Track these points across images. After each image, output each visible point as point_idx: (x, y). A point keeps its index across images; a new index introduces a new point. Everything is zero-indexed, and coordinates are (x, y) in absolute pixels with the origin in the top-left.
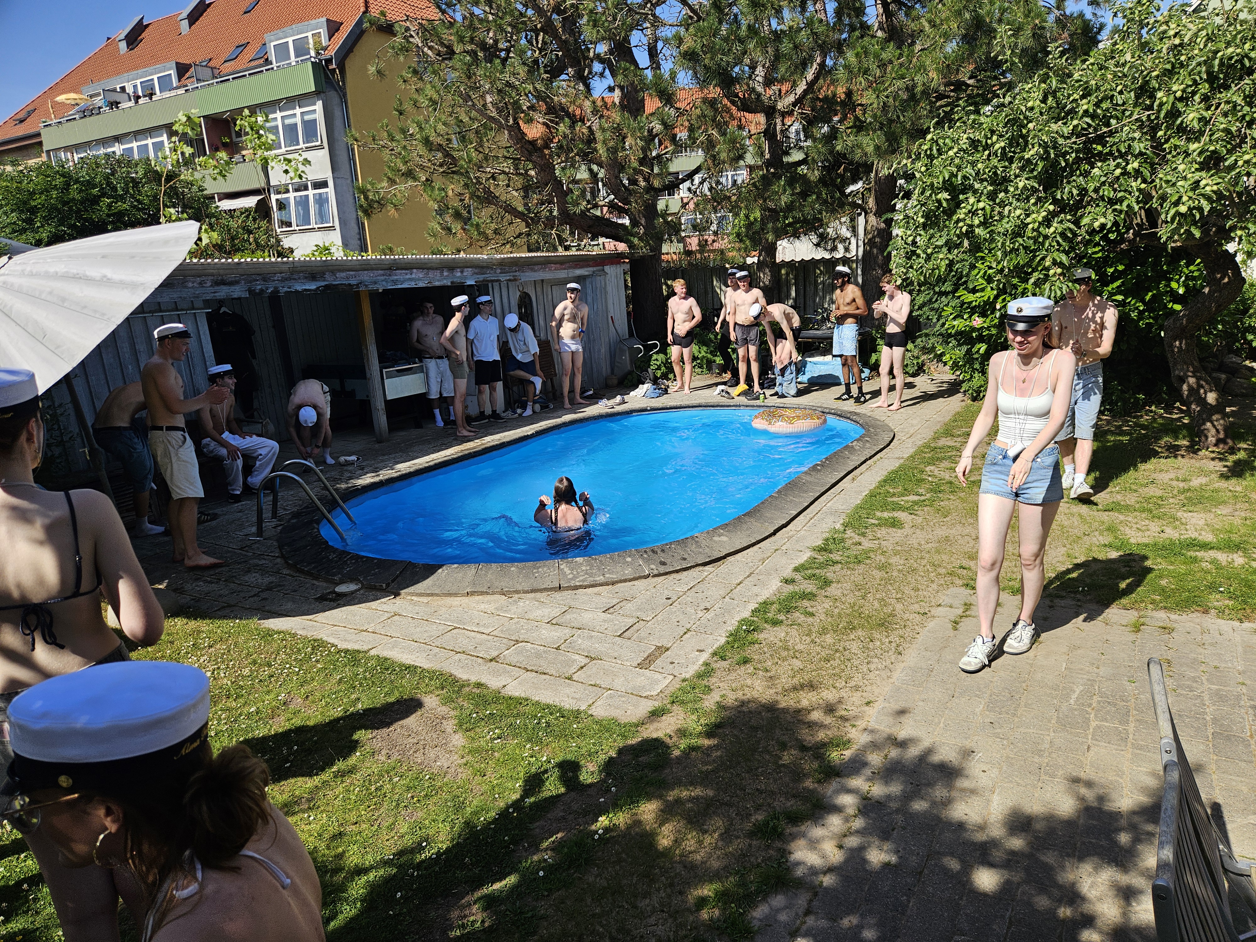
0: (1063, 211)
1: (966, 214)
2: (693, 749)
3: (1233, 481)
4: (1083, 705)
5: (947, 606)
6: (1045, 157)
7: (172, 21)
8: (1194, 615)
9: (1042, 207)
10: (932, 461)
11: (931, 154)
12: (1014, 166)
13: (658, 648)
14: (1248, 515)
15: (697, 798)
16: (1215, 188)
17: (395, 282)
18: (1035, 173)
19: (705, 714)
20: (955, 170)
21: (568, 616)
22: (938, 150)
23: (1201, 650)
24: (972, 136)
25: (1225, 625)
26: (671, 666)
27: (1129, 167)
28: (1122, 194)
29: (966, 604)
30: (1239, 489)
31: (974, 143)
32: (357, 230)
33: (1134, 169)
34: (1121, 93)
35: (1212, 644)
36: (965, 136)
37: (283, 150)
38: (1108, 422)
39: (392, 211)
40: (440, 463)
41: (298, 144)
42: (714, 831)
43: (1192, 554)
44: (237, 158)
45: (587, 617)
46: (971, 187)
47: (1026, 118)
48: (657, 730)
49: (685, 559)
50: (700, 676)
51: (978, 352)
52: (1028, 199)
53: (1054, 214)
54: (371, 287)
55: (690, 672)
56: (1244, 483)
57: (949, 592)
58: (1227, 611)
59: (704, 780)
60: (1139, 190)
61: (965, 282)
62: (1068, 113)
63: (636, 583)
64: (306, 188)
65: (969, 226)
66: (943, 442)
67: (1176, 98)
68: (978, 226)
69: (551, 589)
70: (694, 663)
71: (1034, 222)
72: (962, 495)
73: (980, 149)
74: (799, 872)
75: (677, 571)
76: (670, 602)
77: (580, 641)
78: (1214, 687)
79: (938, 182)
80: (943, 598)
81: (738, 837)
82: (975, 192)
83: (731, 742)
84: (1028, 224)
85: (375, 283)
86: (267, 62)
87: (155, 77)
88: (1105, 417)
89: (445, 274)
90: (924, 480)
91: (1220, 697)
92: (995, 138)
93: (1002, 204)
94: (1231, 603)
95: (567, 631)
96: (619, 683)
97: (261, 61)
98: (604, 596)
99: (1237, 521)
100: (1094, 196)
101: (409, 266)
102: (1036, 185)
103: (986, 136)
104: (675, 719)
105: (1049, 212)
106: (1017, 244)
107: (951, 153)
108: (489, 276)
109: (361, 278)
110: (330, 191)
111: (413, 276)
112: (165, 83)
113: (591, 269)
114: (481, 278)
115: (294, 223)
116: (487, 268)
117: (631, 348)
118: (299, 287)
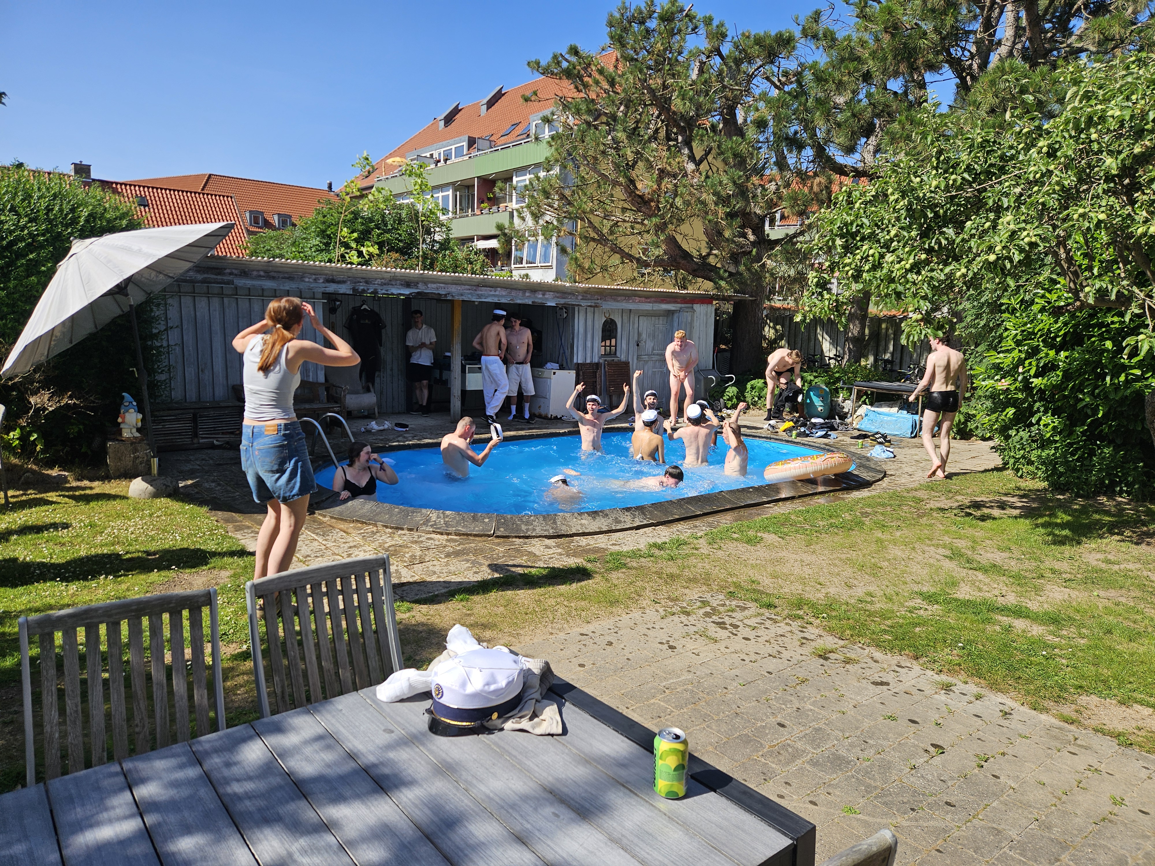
1: (858, 260)
9: (911, 255)
11: (843, 205)
17: (480, 296)
22: (848, 201)
44: (495, 208)
64: (538, 235)
65: (855, 270)
68: (868, 271)
85: (461, 295)
86: (528, 136)
87: (453, 147)
89: (527, 294)
92: (890, 191)
97: (525, 136)
101: (495, 285)
108: (570, 301)
109: (450, 290)
111: (497, 293)
112: (459, 152)
113: (679, 305)
114: (562, 301)
115: (524, 261)
116: (570, 294)
117: (706, 378)
118: (396, 292)
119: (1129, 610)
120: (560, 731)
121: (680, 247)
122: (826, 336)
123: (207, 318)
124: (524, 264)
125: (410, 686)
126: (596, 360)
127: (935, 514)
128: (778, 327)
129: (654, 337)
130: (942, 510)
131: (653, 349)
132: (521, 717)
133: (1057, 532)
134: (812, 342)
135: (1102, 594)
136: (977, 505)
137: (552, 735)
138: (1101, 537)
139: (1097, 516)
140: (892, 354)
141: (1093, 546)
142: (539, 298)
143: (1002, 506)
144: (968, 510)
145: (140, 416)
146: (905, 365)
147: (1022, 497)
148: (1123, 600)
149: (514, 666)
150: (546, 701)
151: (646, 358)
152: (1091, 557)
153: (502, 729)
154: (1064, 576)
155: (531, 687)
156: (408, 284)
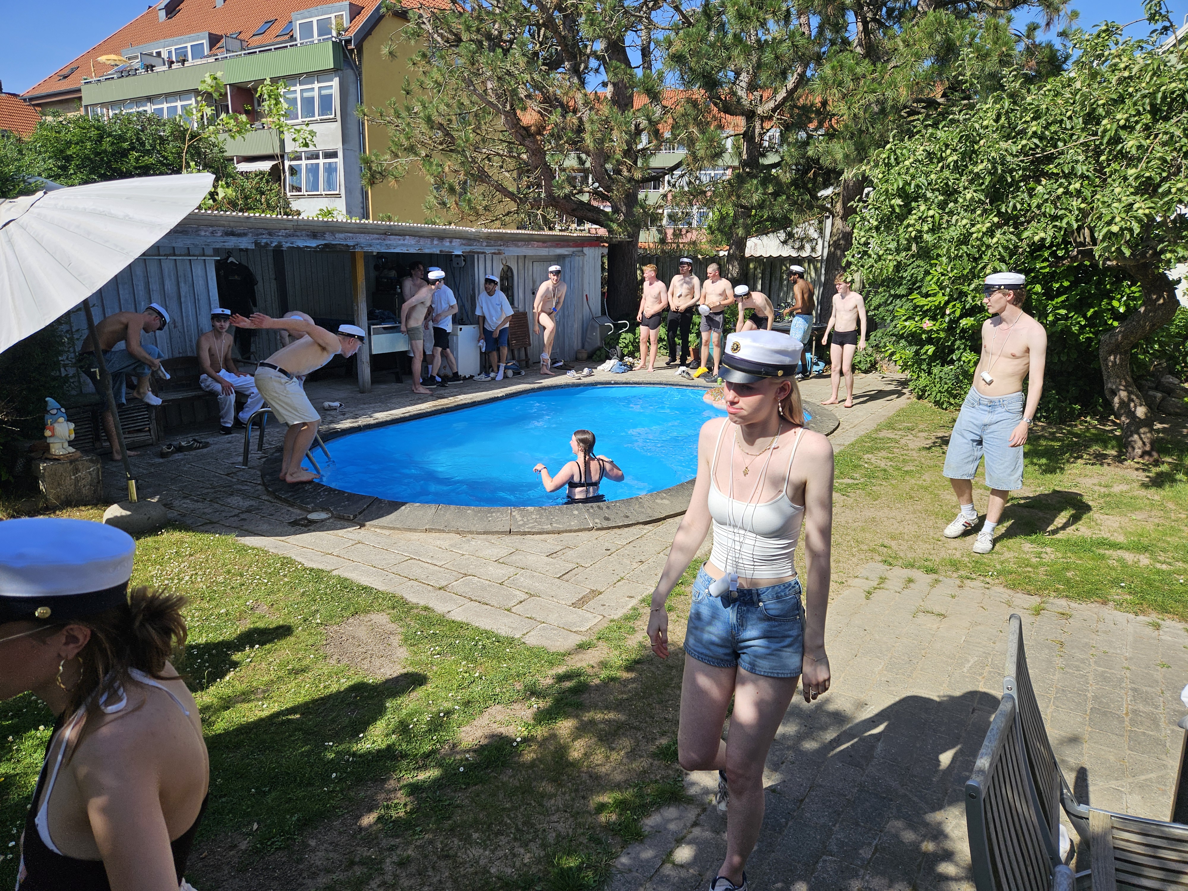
0: (1006, 224)
1: (916, 220)
2: (613, 679)
3: (1153, 490)
4: (975, 673)
5: (863, 578)
6: (992, 173)
8: (1093, 605)
9: (987, 218)
10: (871, 450)
11: (888, 163)
12: (964, 178)
13: (593, 591)
14: (1162, 521)
15: (609, 721)
16: (1147, 211)
17: (388, 246)
18: (983, 187)
19: (627, 651)
20: (908, 178)
21: (513, 558)
22: (896, 159)
23: (1094, 636)
24: (928, 148)
25: (1121, 617)
26: (602, 608)
27: (1071, 188)
28: (1063, 212)
29: (881, 578)
30: (1156, 498)
31: (930, 155)
32: (361, 200)
33: (1076, 189)
34: (1070, 118)
35: (1105, 632)
36: (922, 148)
37: (300, 120)
38: (1043, 428)
39: (392, 182)
40: (415, 415)
41: (313, 116)
42: (621, 750)
43: (1102, 552)
44: (257, 124)
45: (531, 560)
46: (924, 195)
47: (979, 135)
48: (581, 660)
49: (627, 517)
50: (627, 618)
51: (926, 353)
52: (973, 211)
53: (998, 226)
54: (366, 249)
55: (618, 615)
56: (1162, 493)
57: (867, 566)
58: (1125, 604)
59: (618, 706)
60: (1079, 209)
61: (920, 287)
62: (1018, 134)
63: (580, 534)
64: (317, 157)
65: (917, 231)
66: (884, 434)
67: (1119, 127)
68: (927, 232)
69: (502, 533)
70: (623, 607)
71: (979, 232)
72: (894, 482)
73: (935, 161)
74: (692, 791)
75: (619, 527)
76: (609, 552)
77: (522, 579)
78: (1100, 669)
79: (893, 188)
80: (862, 571)
81: (641, 757)
82: (926, 200)
83: (647, 677)
84: (973, 233)
85: (371, 246)
86: (292, 38)
87: (189, 45)
88: (1041, 424)
89: (435, 242)
90: (860, 466)
91: (1103, 678)
92: (948, 152)
93: (951, 213)
94: (1128, 597)
95: (512, 570)
96: (553, 619)
97: (287, 37)
98: (549, 543)
99: (1150, 527)
100: (1038, 212)
101: (402, 233)
102: (983, 198)
103: (941, 149)
104: (599, 652)
105: (994, 224)
106: (961, 251)
107: (907, 163)
108: (475, 248)
109: (358, 240)
110: (339, 161)
111: (406, 242)
112: (197, 51)
113: (572, 249)
114: (468, 249)
115: (304, 188)
116: (475, 240)
117: (602, 326)
118: (301, 243)
124: (304, 191)
135: (1135, 516)
138: (1070, 462)
142: (446, 246)
145: (72, 426)
152: (1085, 482)
156: (314, 235)
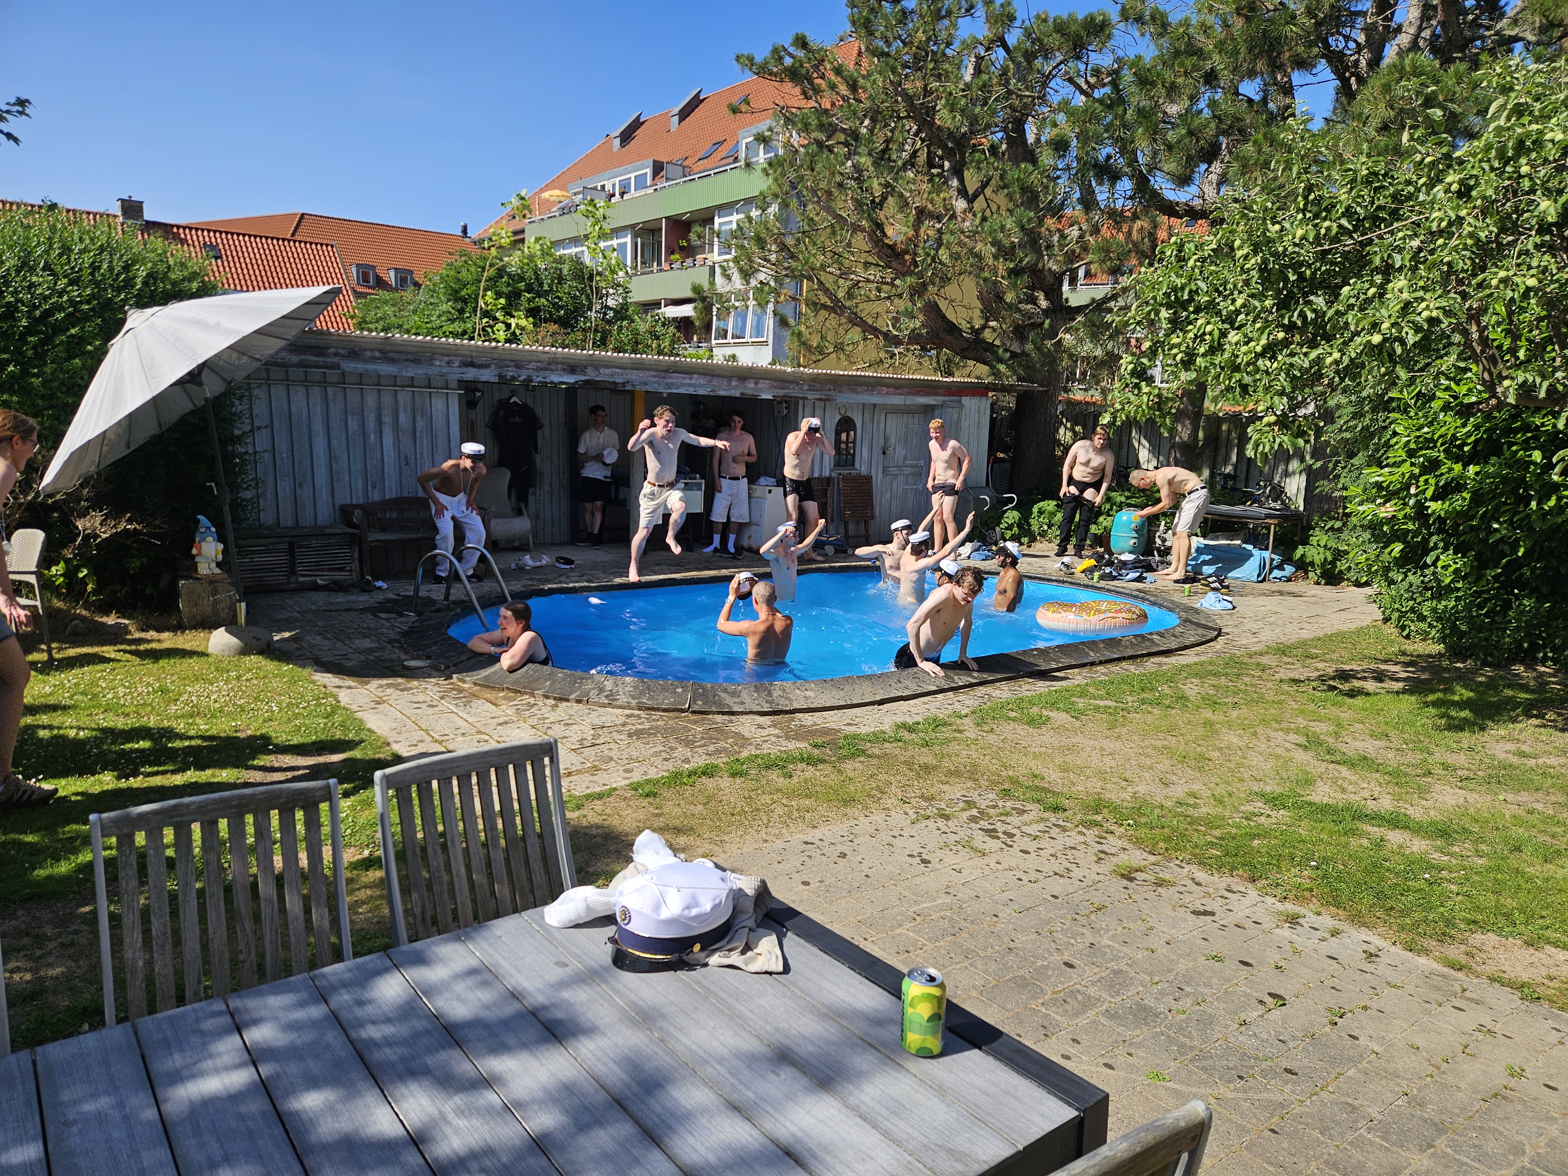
7: (665, 118)
13: (593, 767)
17: (669, 386)
44: (689, 261)
51: (1390, 553)
64: (747, 298)
69: (579, 701)
70: (604, 786)
75: (722, 713)
85: (645, 384)
86: (736, 160)
87: (632, 175)
89: (734, 383)
97: (731, 160)
101: (690, 371)
108: (792, 392)
109: (630, 377)
111: (692, 382)
112: (640, 182)
113: (941, 398)
114: (781, 392)
115: (729, 335)
116: (792, 382)
117: (977, 499)
118: (556, 379)
119: (1547, 820)
120: (780, 968)
121: (944, 317)
122: (1144, 441)
123: (305, 414)
124: (729, 340)
125: (588, 907)
126: (826, 473)
127: (1285, 687)
128: (1077, 428)
129: (906, 442)
130: (1296, 681)
131: (905, 459)
132: (730, 950)
133: (1453, 713)
134: (1125, 450)
135: (1510, 797)
136: (1344, 676)
137: (771, 973)
138: (1514, 720)
139: (1509, 693)
140: (1235, 467)
141: (1502, 732)
142: (750, 388)
143: (1380, 677)
144: (1331, 683)
145: (221, 547)
146: (1252, 482)
147: (1407, 664)
148: (1539, 806)
149: (721, 885)
150: (761, 930)
151: (895, 470)
152: (1498, 747)
153: (706, 965)
154: (1459, 773)
155: (743, 912)
156: (572, 368)
